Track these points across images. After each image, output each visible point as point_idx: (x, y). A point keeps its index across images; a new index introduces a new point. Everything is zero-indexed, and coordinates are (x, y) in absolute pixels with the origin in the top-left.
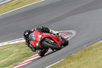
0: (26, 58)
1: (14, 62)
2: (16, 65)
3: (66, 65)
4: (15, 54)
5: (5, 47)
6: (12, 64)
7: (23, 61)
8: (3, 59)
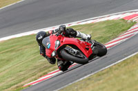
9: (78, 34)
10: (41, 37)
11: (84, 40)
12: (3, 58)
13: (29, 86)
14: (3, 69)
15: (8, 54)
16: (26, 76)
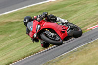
9: (58, 19)
10: (27, 21)
11: (63, 24)
12: (73, 9)
13: (91, 29)
14: (72, 17)
15: (76, 6)
16: (89, 22)
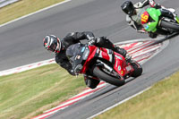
0: (83, 88)
1: (62, 95)
2: (65, 101)
3: (155, 98)
4: (62, 81)
5: (45, 69)
6: (57, 98)
7: (78, 92)
8: (41, 90)
